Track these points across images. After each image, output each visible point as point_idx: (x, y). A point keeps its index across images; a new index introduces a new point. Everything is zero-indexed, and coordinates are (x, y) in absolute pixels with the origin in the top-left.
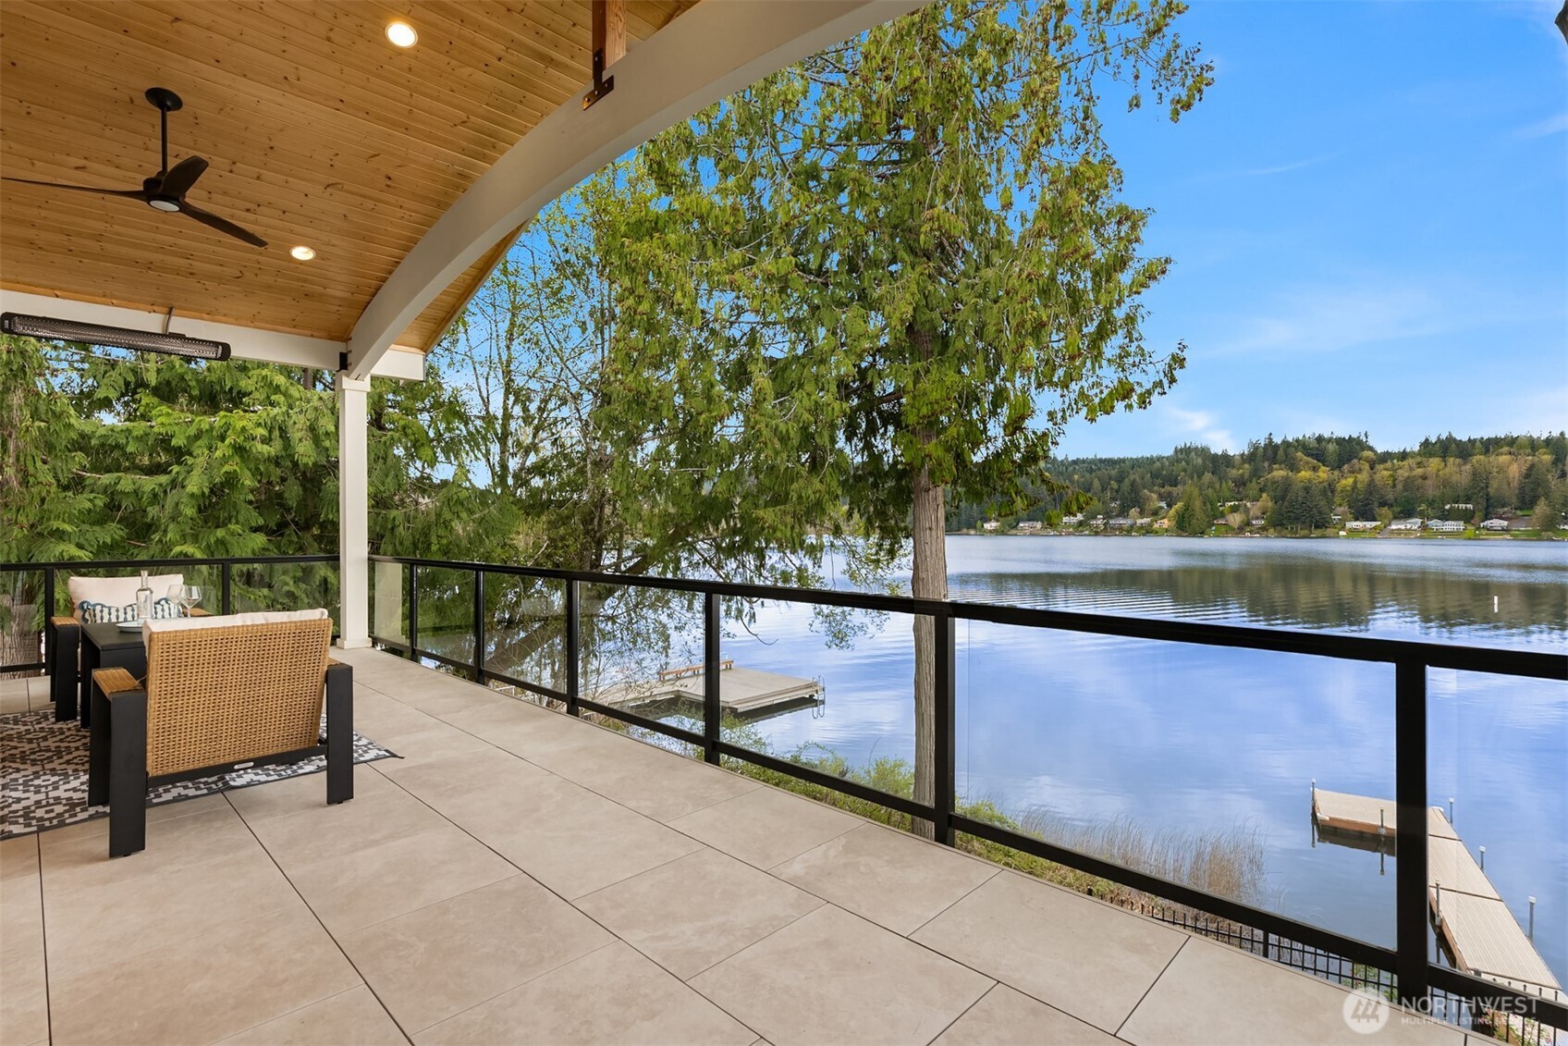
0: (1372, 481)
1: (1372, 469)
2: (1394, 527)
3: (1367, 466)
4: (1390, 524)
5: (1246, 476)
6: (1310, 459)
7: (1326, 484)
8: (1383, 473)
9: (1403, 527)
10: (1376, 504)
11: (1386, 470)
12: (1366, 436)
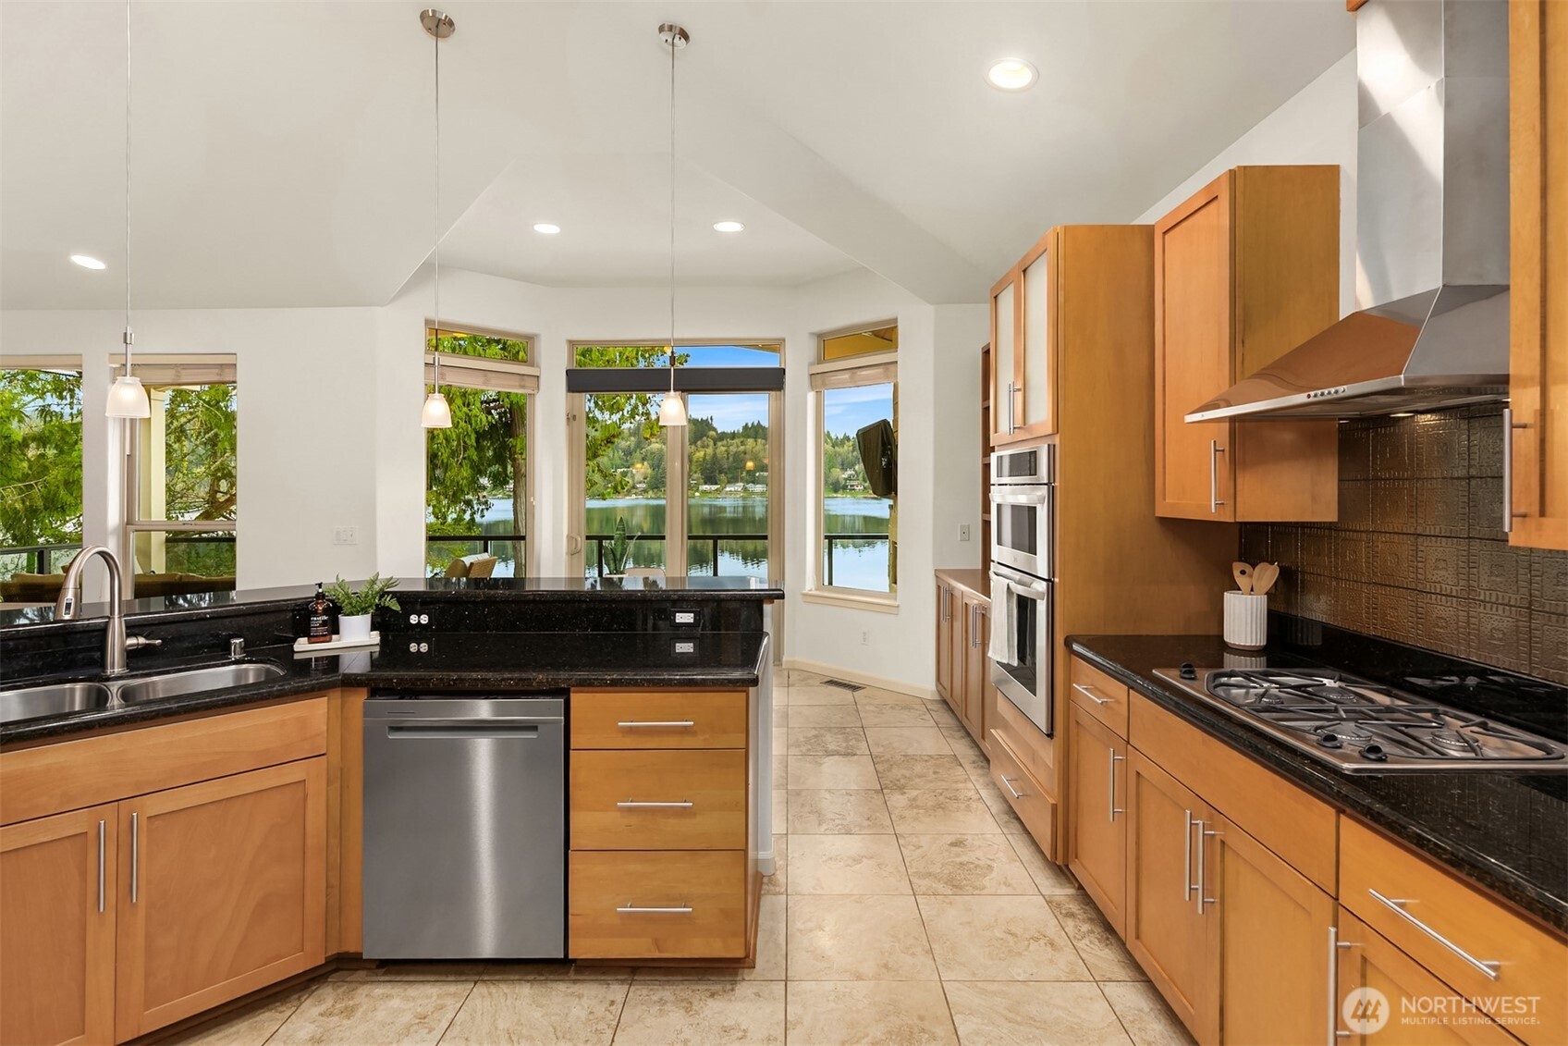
0: (715, 454)
2: (728, 489)
3: (711, 443)
5: (632, 447)
8: (721, 449)
9: (733, 489)
10: (717, 471)
11: (723, 446)
12: (711, 419)
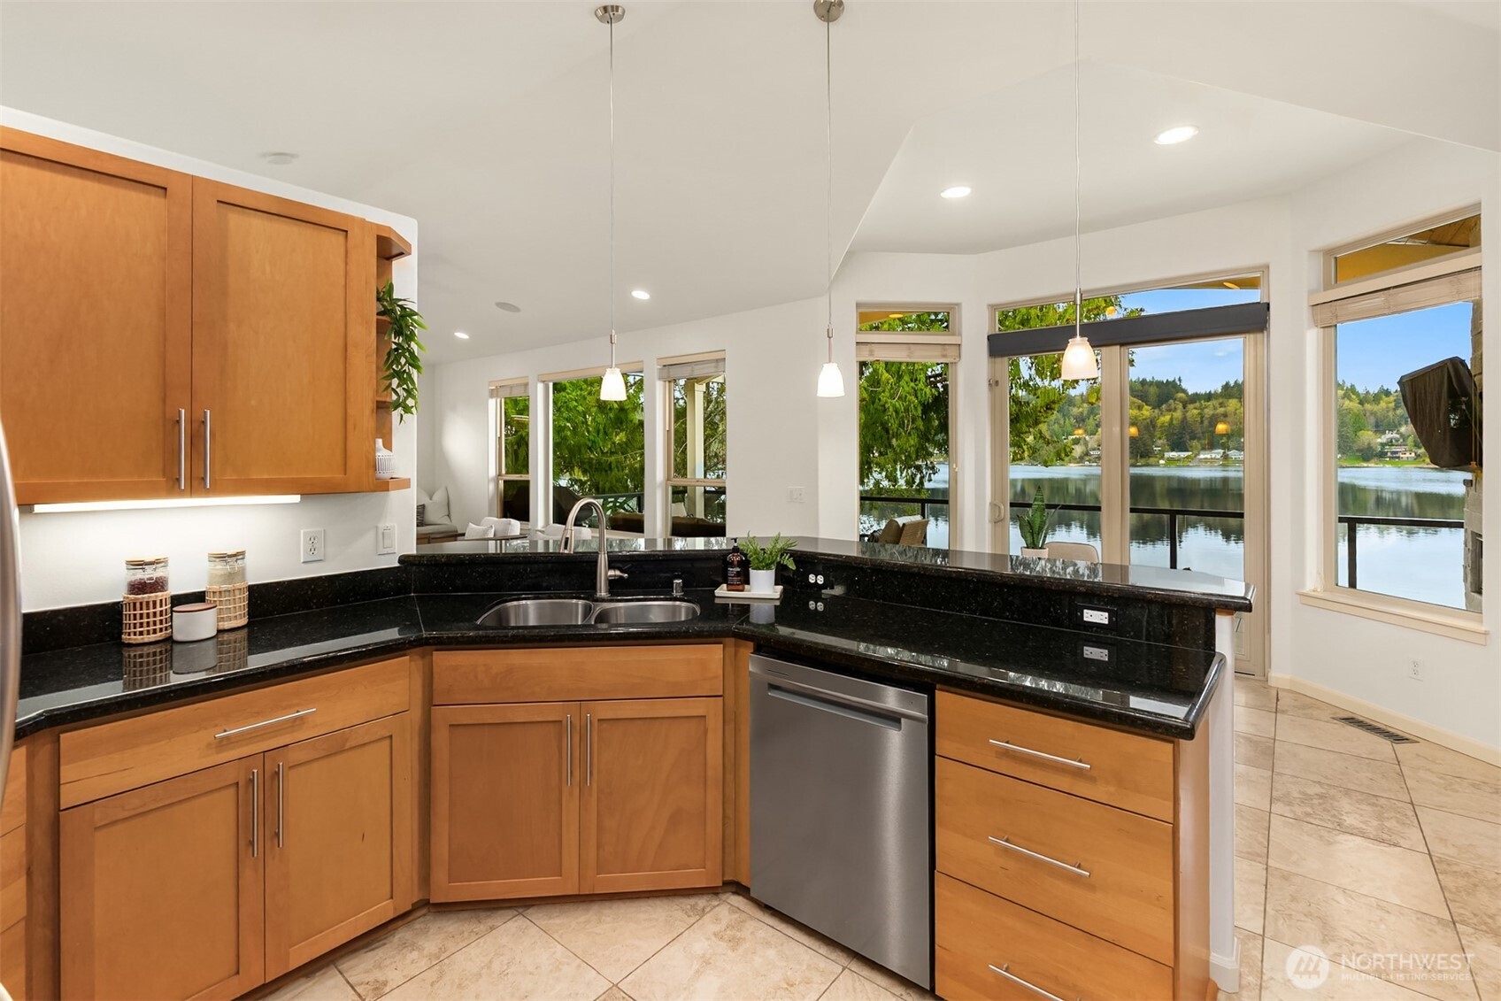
0: (1185, 418)
1: (1184, 408)
2: (1202, 456)
3: (1180, 406)
5: (1085, 413)
6: (1135, 400)
7: (1148, 421)
8: (1193, 411)
9: (1209, 456)
10: (1188, 437)
11: (1195, 408)
12: (1180, 380)
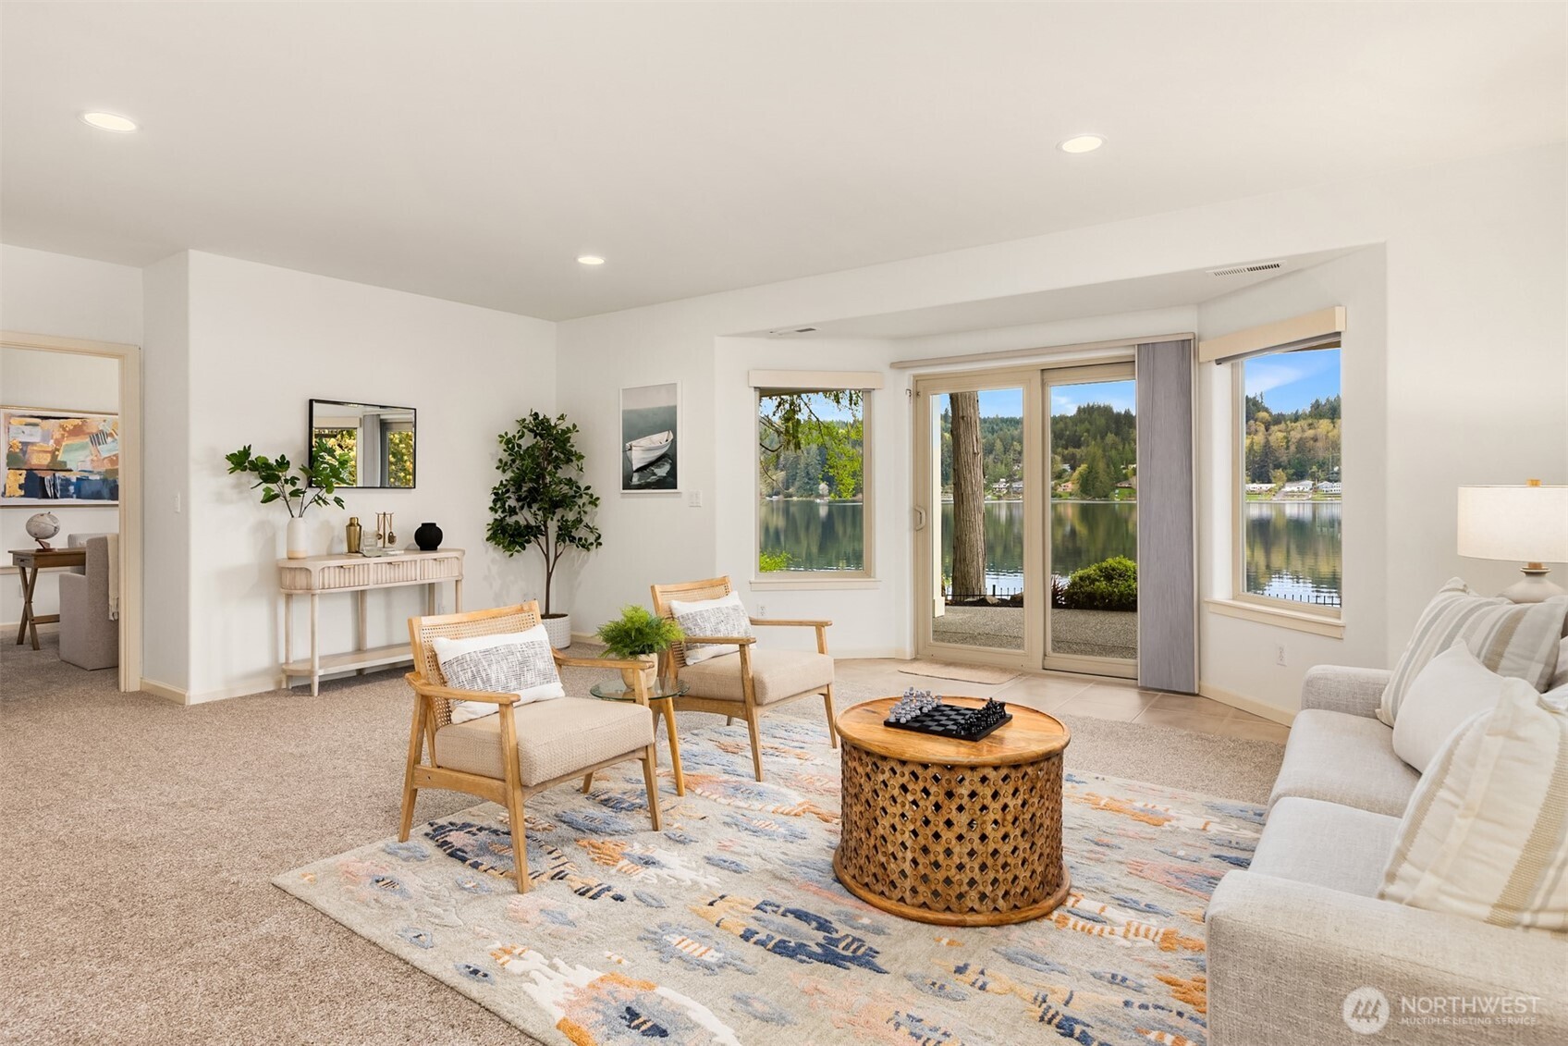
4: (1283, 487)
